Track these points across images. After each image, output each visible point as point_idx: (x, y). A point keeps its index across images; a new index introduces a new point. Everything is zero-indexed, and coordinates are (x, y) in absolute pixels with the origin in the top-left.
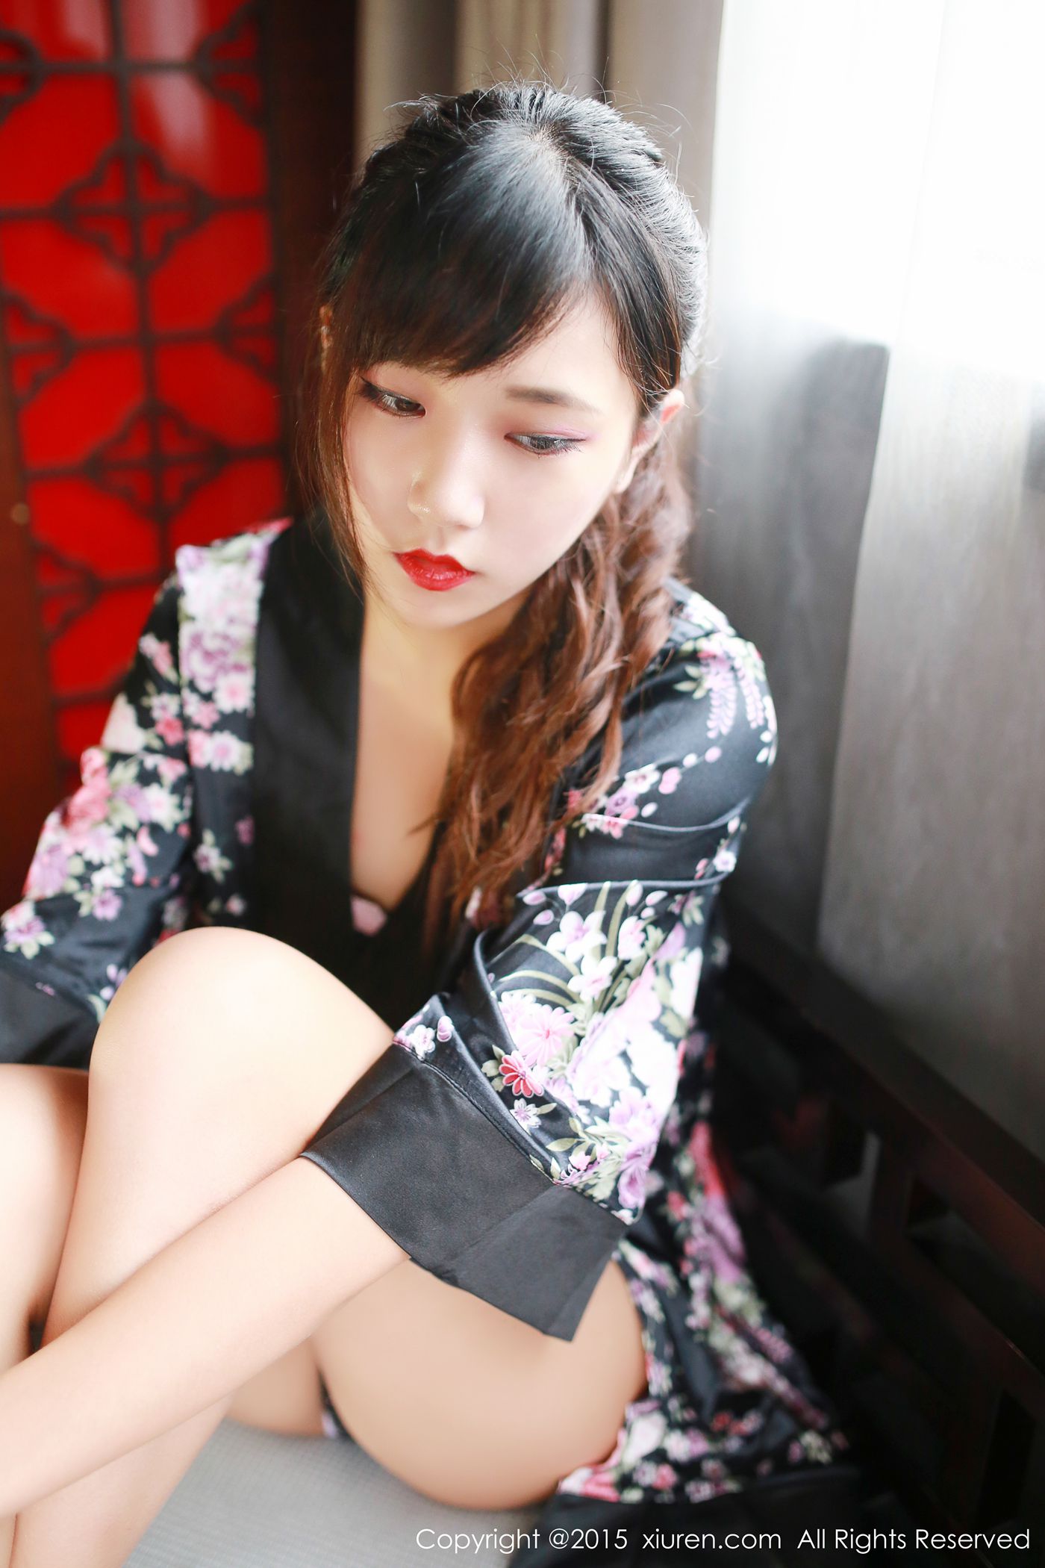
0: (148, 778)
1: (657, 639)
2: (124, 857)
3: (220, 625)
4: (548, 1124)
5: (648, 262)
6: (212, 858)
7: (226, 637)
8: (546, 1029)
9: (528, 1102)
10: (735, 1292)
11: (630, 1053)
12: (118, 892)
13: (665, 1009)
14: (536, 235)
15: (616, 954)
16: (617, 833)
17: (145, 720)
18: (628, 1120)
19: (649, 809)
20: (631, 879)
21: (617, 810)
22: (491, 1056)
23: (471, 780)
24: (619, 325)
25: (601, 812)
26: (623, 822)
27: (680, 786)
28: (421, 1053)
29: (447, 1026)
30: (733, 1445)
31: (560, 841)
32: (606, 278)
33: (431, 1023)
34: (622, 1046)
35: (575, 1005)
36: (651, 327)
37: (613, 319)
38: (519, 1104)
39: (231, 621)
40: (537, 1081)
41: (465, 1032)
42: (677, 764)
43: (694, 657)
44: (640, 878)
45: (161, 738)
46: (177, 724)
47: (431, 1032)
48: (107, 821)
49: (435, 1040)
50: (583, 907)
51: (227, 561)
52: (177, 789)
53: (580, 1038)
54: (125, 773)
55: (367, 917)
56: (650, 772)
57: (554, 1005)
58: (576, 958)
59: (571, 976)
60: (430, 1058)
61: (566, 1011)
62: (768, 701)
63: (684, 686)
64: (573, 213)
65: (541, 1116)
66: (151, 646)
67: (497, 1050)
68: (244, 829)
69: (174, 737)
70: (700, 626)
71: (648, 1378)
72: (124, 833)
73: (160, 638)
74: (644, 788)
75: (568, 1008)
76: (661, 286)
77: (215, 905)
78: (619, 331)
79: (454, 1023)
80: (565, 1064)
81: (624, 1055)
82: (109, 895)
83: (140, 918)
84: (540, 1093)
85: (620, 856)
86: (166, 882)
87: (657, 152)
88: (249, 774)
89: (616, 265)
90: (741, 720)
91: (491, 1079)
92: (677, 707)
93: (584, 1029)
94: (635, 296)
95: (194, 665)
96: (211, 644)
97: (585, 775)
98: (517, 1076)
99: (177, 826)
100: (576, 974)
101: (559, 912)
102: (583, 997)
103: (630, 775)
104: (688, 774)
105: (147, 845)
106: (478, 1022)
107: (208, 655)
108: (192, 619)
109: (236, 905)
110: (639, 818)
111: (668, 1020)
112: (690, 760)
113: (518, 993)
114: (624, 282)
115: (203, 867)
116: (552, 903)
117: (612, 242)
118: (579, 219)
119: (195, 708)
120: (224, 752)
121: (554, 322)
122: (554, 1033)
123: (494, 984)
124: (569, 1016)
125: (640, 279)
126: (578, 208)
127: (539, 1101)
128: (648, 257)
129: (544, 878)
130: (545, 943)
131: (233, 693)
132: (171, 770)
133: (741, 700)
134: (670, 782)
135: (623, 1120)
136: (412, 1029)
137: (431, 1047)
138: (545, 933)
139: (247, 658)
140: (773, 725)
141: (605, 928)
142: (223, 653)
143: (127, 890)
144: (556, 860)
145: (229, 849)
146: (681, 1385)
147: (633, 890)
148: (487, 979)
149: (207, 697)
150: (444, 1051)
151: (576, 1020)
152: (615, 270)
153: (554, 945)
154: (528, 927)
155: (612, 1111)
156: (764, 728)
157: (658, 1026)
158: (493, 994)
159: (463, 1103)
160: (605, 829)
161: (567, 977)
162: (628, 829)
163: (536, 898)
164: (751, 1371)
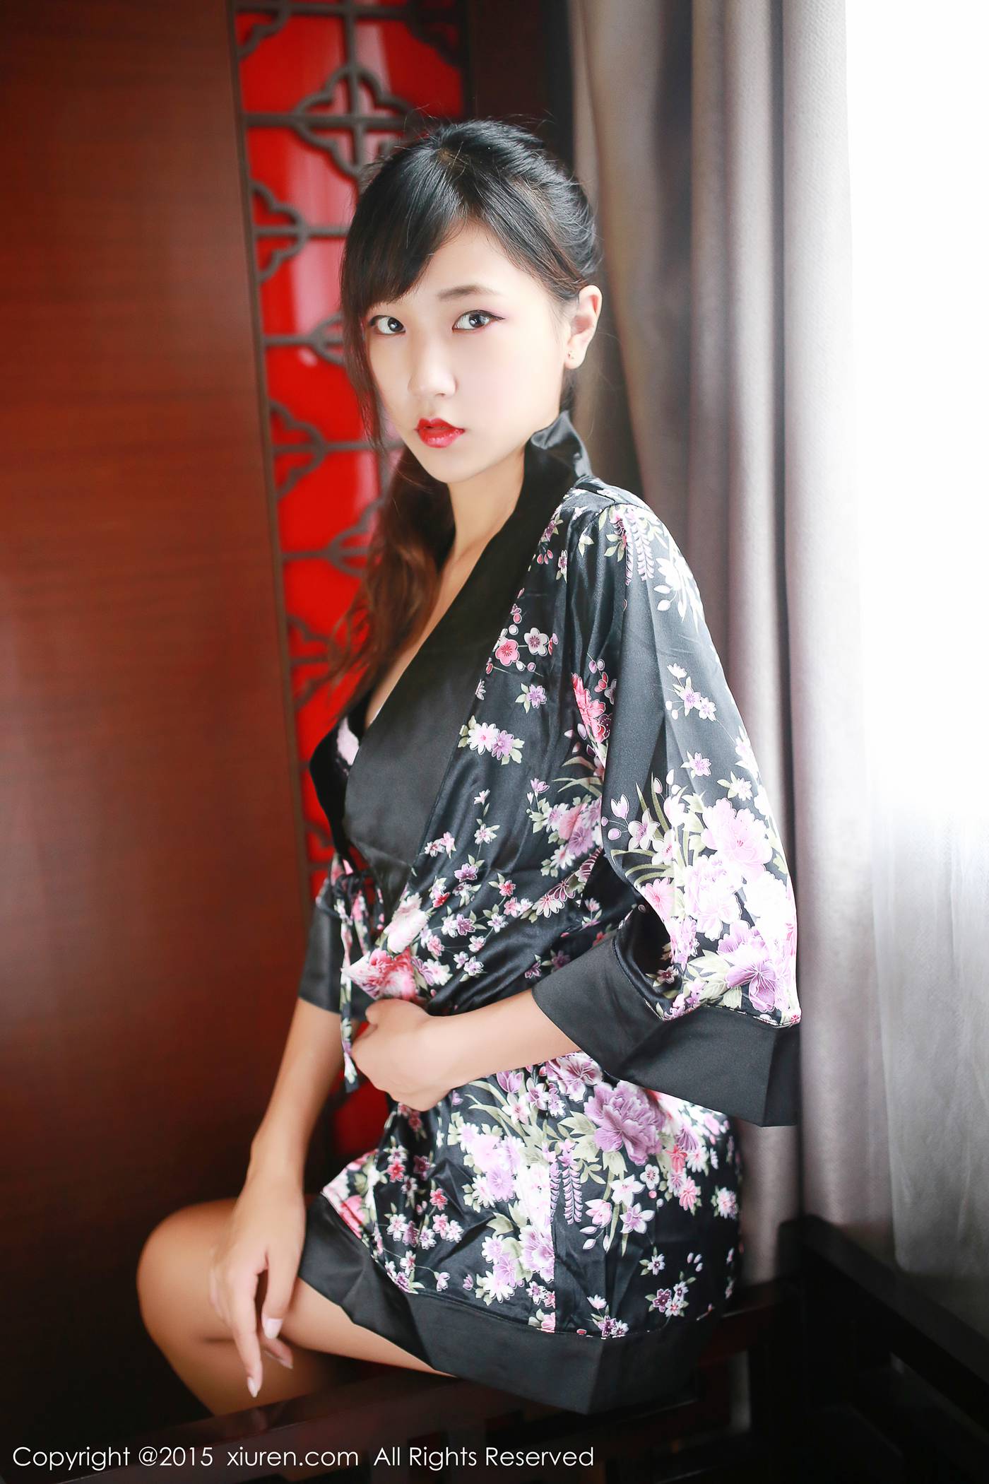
50: (635, 815)
58: (648, 846)
61: (664, 878)
100: (654, 854)
151: (672, 880)
155: (721, 942)
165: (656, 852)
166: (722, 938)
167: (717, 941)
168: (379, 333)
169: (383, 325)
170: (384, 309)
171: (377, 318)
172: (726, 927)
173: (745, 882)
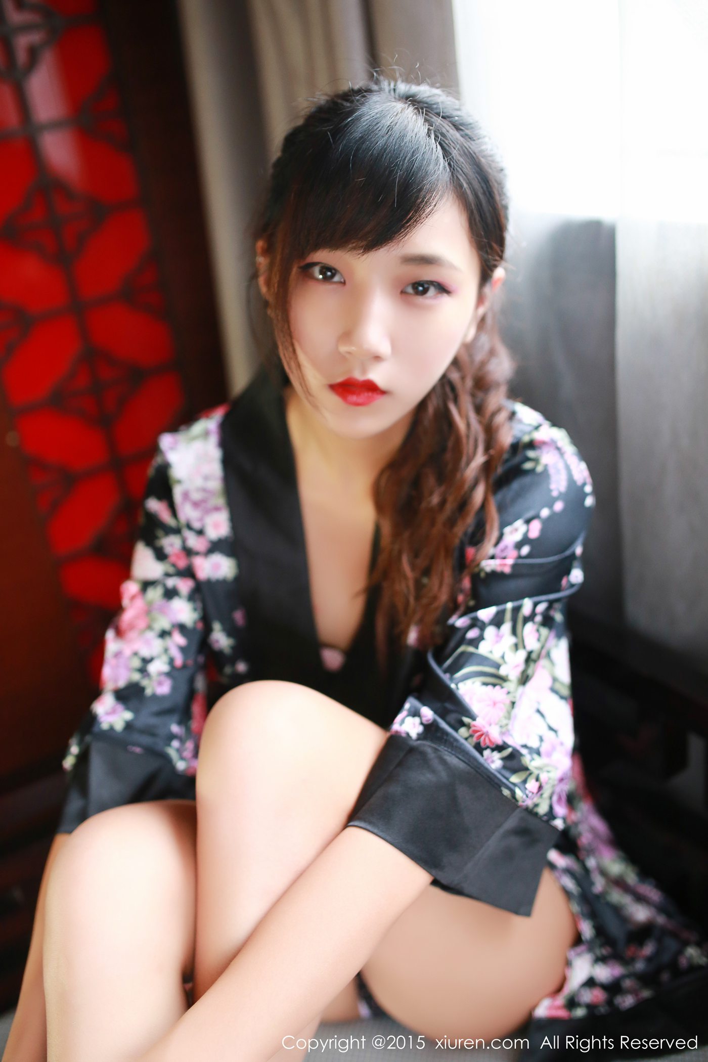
0: (171, 594)
1: (506, 438)
2: (166, 650)
3: (199, 482)
4: (509, 764)
6: (221, 640)
7: (204, 490)
8: (492, 700)
9: (493, 750)
10: (615, 865)
11: (542, 710)
12: (168, 674)
13: (555, 680)
15: (524, 647)
16: (507, 570)
17: (161, 556)
18: (552, 754)
19: (525, 550)
20: (523, 597)
21: (504, 555)
22: (463, 724)
23: (400, 553)
25: (493, 557)
26: (510, 561)
27: (543, 531)
28: (414, 735)
29: (427, 713)
30: (640, 966)
31: (466, 583)
33: (415, 713)
34: (535, 706)
35: (507, 683)
38: (487, 753)
39: (206, 478)
40: (496, 736)
41: (442, 713)
42: (537, 517)
43: (532, 445)
44: (530, 596)
45: (174, 565)
46: (183, 555)
47: (417, 720)
48: (149, 627)
49: (422, 723)
50: (497, 622)
51: (194, 438)
52: (191, 598)
53: (513, 703)
54: (155, 594)
55: (333, 659)
56: (519, 525)
57: (494, 685)
58: (500, 654)
59: (500, 666)
60: (420, 737)
61: (502, 687)
62: (583, 466)
63: (528, 466)
65: (503, 759)
66: (154, 505)
67: (466, 720)
68: (239, 616)
69: (182, 563)
70: (530, 425)
71: (579, 930)
72: (164, 634)
73: (160, 498)
74: (518, 537)
75: (503, 685)
77: (228, 670)
79: (432, 709)
80: (508, 722)
81: (538, 711)
82: (163, 678)
83: (183, 689)
84: (500, 742)
85: (513, 585)
86: (196, 661)
88: (237, 579)
90: (571, 481)
91: (466, 739)
92: (526, 480)
93: (515, 697)
95: (187, 512)
96: (196, 496)
97: (477, 536)
98: (482, 735)
99: (195, 623)
100: (503, 664)
101: (482, 626)
102: (510, 677)
103: (507, 530)
104: (546, 523)
105: (179, 639)
106: (448, 705)
107: (196, 504)
108: (179, 482)
109: (241, 667)
110: (520, 557)
111: (558, 686)
112: (545, 513)
113: (469, 682)
115: (216, 647)
116: (476, 623)
118: (438, 147)
119: (193, 541)
120: (217, 567)
122: (498, 702)
123: (451, 679)
124: (505, 690)
126: (436, 140)
127: (500, 748)
129: (462, 609)
130: (477, 647)
131: (216, 526)
132: (184, 586)
133: (568, 468)
134: (535, 529)
135: (549, 755)
136: (403, 722)
137: (420, 729)
138: (475, 642)
139: (220, 501)
140: (589, 480)
141: (514, 632)
142: (204, 501)
143: (173, 672)
144: (466, 596)
145: (231, 631)
146: (600, 931)
147: (527, 605)
148: (445, 677)
149: (200, 532)
150: (430, 730)
151: (509, 693)
153: (483, 649)
154: (462, 641)
155: (541, 749)
156: (584, 484)
157: (553, 690)
158: (453, 686)
159: (453, 760)
160: (499, 569)
161: (498, 666)
162: (514, 566)
163: (464, 623)
164: (641, 914)
165: (506, 663)
169: (318, 271)
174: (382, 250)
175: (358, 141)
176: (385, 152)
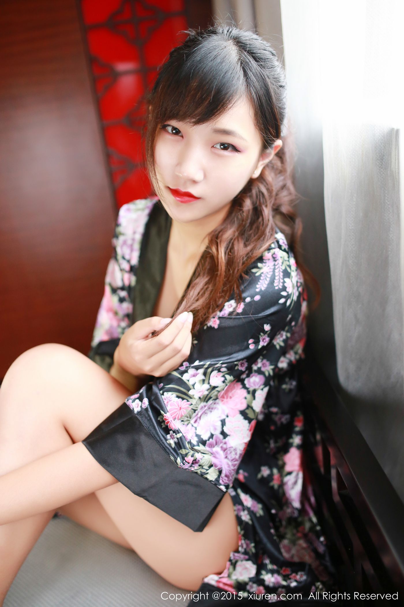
5: (266, 86)
7: (133, 239)
8: (180, 406)
9: (174, 432)
13: (249, 407)
14: (226, 72)
15: (209, 383)
16: (216, 327)
18: (214, 447)
22: (160, 414)
24: (255, 109)
27: (244, 310)
28: (136, 410)
29: (146, 402)
32: (250, 90)
33: (141, 399)
35: (191, 399)
36: (267, 111)
37: (253, 107)
38: (171, 432)
39: (135, 233)
40: (176, 425)
41: (152, 406)
47: (140, 403)
49: (141, 407)
51: (139, 210)
53: (195, 410)
56: (233, 303)
57: (183, 399)
58: (193, 383)
59: (190, 389)
60: (139, 413)
61: (188, 401)
63: (254, 270)
64: (239, 66)
65: (178, 439)
67: (162, 412)
74: (231, 309)
75: (189, 400)
76: (270, 96)
78: (255, 112)
79: (149, 401)
80: (189, 419)
84: (177, 429)
87: (274, 52)
89: (254, 86)
90: (272, 286)
93: (197, 407)
94: (261, 98)
96: (129, 242)
98: (169, 422)
100: (192, 389)
102: (195, 397)
103: (226, 304)
104: (247, 305)
108: (123, 234)
111: (249, 411)
112: (248, 300)
113: (170, 393)
114: (257, 93)
117: (253, 78)
118: (241, 69)
119: (125, 265)
121: (231, 105)
122: (183, 408)
123: (162, 388)
124: (189, 403)
125: (263, 93)
126: (241, 65)
128: (266, 85)
130: (182, 375)
134: (241, 308)
135: (211, 446)
136: (134, 400)
137: (140, 409)
138: (182, 373)
139: (138, 246)
141: (205, 374)
150: (144, 412)
151: (192, 404)
152: (254, 88)
153: (185, 377)
155: (208, 442)
158: (160, 392)
160: (213, 325)
161: (189, 389)
165: (194, 389)
166: (209, 440)
167: (206, 441)
168: (167, 131)
169: (170, 129)
170: (174, 123)
171: (169, 125)
172: (212, 436)
173: (227, 416)
174: (204, 125)
175: (198, 62)
176: (210, 70)
